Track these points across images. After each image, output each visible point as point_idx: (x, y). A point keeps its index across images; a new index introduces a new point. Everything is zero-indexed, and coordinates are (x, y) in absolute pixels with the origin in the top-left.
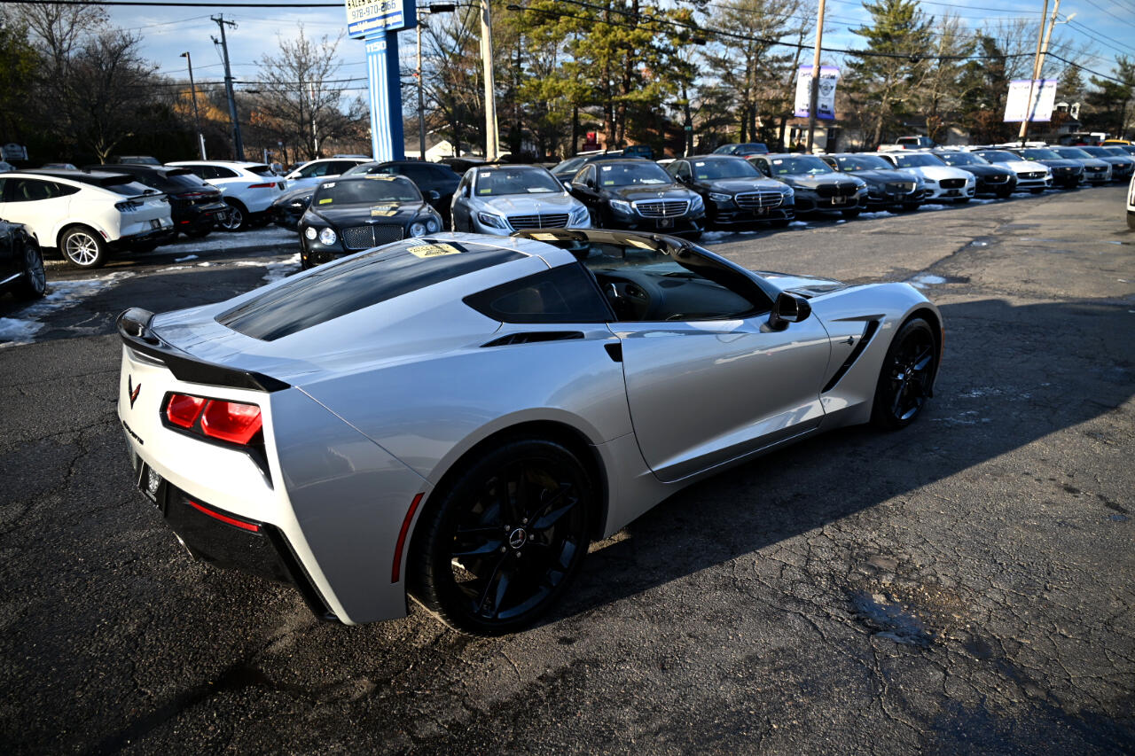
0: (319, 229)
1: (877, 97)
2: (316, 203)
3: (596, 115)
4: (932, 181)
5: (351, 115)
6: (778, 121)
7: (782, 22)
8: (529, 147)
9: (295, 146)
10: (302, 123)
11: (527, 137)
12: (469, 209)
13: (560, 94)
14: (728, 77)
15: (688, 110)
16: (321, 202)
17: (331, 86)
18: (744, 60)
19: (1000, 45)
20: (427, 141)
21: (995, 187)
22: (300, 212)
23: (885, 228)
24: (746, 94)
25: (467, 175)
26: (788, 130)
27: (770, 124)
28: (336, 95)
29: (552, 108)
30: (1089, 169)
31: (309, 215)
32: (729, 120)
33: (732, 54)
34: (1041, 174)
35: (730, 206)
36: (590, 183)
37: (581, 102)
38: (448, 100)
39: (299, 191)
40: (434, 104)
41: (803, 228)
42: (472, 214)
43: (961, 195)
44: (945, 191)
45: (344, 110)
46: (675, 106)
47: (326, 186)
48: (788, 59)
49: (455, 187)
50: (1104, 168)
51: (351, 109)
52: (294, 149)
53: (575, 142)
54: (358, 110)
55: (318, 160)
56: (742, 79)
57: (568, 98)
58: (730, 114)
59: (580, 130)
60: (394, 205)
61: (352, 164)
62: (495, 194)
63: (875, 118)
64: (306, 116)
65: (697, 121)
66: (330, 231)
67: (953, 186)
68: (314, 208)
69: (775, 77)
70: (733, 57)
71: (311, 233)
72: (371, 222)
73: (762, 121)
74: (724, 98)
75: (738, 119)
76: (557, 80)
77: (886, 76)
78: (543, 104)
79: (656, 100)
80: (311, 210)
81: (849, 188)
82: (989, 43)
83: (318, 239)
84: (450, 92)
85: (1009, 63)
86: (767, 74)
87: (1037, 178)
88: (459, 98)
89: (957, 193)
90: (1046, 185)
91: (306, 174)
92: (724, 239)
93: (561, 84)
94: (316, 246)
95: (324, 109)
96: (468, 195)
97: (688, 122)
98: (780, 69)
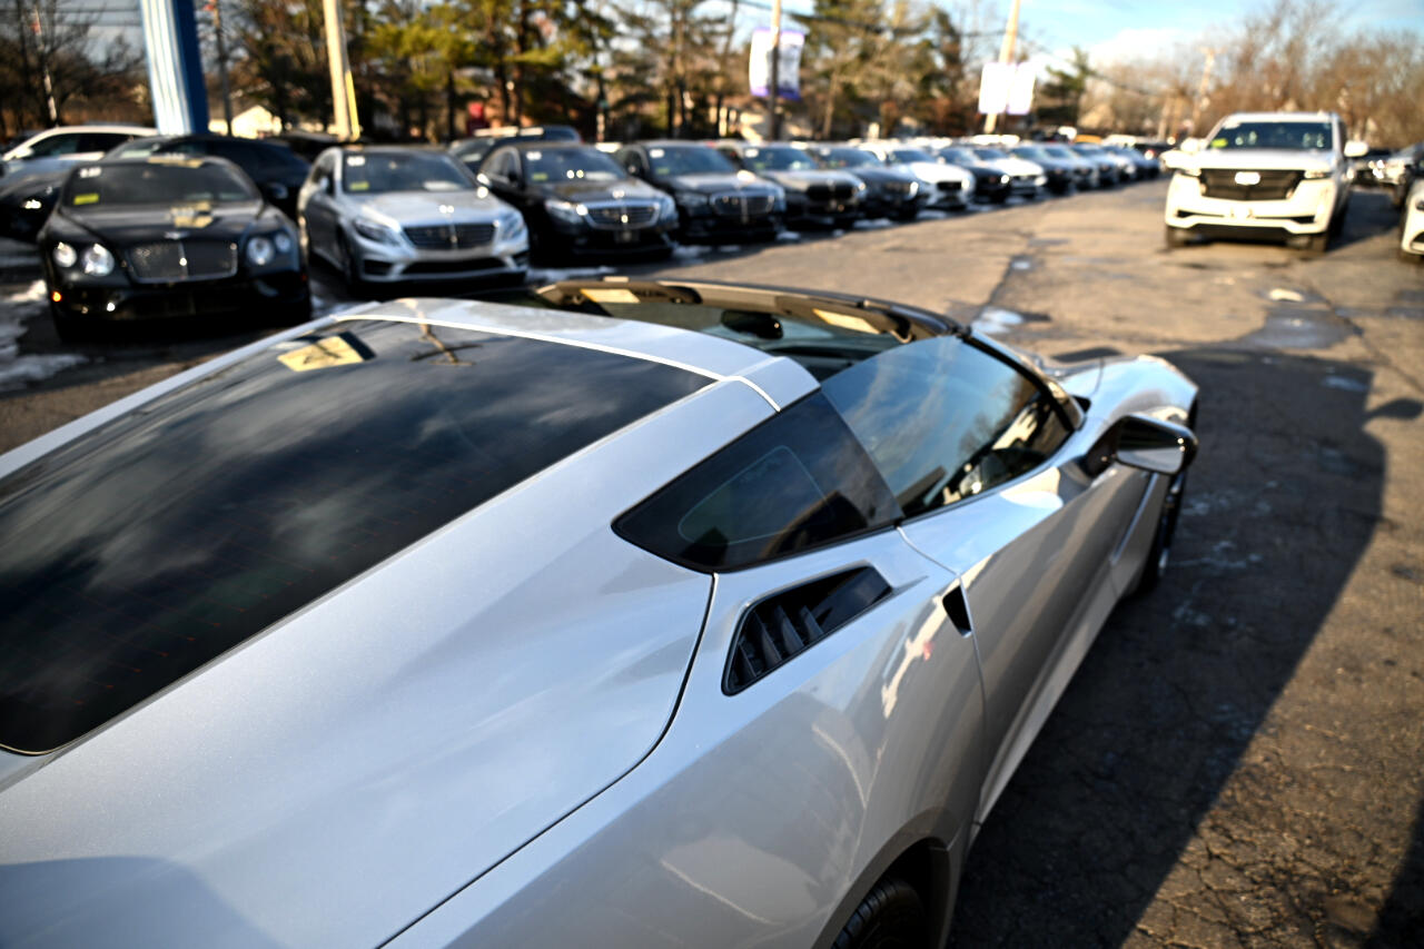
0: (80, 247)
1: (827, 75)
2: (68, 202)
3: (477, 81)
4: (927, 184)
5: (108, 63)
6: (712, 100)
8: (388, 122)
9: (17, 108)
10: (27, 71)
11: (383, 108)
12: (334, 214)
13: (429, 47)
14: (648, 41)
15: (601, 81)
16: (79, 200)
17: (70, 18)
18: (666, 18)
19: (955, 20)
20: (235, 107)
21: (992, 191)
22: (39, 217)
23: (896, 243)
24: (671, 64)
25: (321, 161)
26: (723, 113)
27: (702, 104)
28: (81, 29)
29: (419, 67)
30: (1077, 172)
31: (57, 223)
32: (651, 96)
33: (653, 10)
34: (1034, 177)
35: (705, 213)
36: (512, 177)
37: (460, 60)
38: (263, 50)
39: (31, 179)
40: (241, 53)
41: (795, 242)
42: (344, 221)
43: (959, 201)
44: (943, 195)
45: (97, 54)
46: (587, 74)
47: (84, 173)
48: (721, 21)
49: (302, 177)
50: (1090, 171)
51: (108, 52)
52: (16, 112)
53: (451, 117)
54: (120, 56)
55: (57, 131)
56: (664, 44)
57: (442, 53)
58: (651, 88)
59: (458, 101)
60: (204, 206)
61: (122, 138)
62: (375, 190)
63: (824, 103)
64: (33, 61)
65: (614, 95)
66: (99, 249)
67: (949, 190)
68: (65, 210)
69: (707, 44)
70: (653, 15)
71: (66, 256)
72: (176, 236)
73: (693, 99)
74: (643, 67)
75: (664, 93)
76: (426, 27)
77: (835, 49)
78: (405, 62)
79: (560, 65)
80: (60, 212)
81: (844, 191)
82: (943, 19)
83: (79, 265)
84: (266, 36)
85: (965, 43)
86: (698, 39)
87: (1031, 181)
88: (280, 47)
89: (955, 199)
90: (1041, 190)
91: (42, 150)
92: (706, 258)
93: (431, 34)
94: (75, 277)
95: (62, 51)
96: (330, 191)
97: (602, 96)
98: (713, 33)
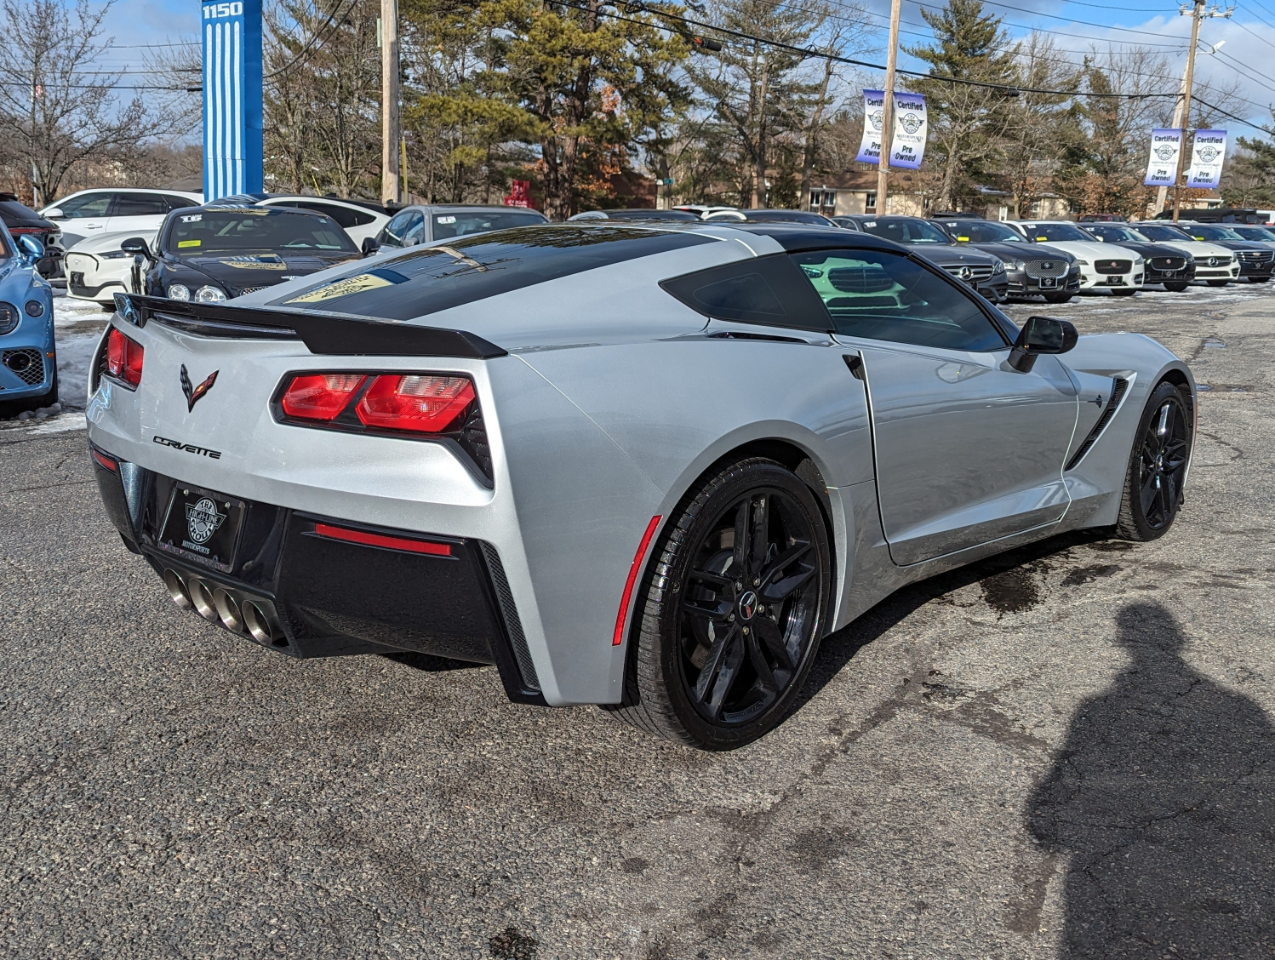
1: (943, 148)
2: (170, 246)
7: (806, 36)
14: (723, 110)
16: (181, 245)
18: (746, 85)
21: (1168, 275)
33: (729, 74)
34: (1224, 261)
43: (1125, 284)
44: (1104, 277)
56: (744, 114)
67: (1114, 271)
70: (731, 80)
74: (717, 141)
77: (955, 118)
87: (1220, 265)
89: (1120, 281)
90: (1231, 277)
98: (802, 102)
